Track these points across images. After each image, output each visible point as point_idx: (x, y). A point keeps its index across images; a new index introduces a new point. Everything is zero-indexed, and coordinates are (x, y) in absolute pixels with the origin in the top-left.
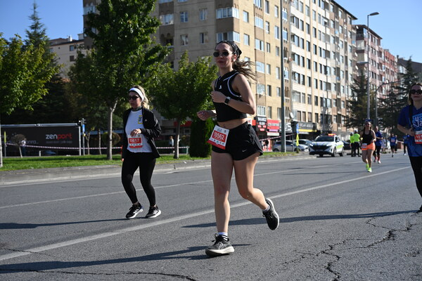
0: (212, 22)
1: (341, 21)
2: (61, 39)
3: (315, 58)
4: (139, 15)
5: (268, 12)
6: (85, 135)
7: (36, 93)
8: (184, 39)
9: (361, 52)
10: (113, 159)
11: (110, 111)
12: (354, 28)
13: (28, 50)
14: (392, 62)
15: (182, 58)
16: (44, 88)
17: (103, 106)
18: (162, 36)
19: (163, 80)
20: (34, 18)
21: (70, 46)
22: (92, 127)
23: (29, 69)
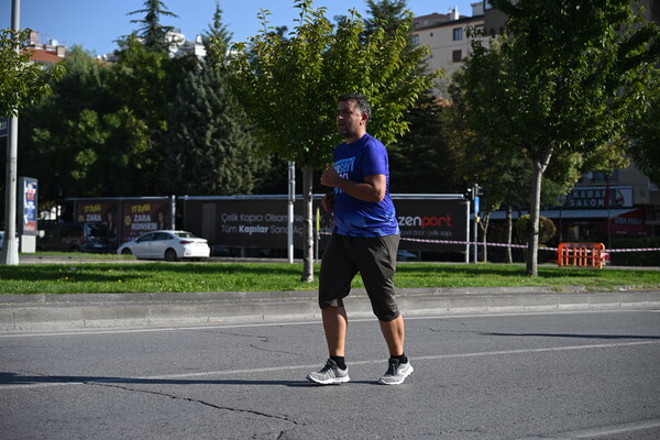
2: (435, 14)
6: (478, 219)
7: (386, 130)
10: (540, 274)
11: (538, 170)
13: (372, 40)
16: (401, 119)
17: (519, 158)
21: (454, 30)
22: (494, 202)
23: (372, 81)
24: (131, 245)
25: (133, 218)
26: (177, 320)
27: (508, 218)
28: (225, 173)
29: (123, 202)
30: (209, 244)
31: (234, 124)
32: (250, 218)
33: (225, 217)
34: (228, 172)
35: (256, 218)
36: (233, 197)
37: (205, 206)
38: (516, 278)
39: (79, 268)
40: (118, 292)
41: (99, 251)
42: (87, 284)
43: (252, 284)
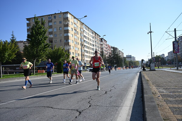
0: (63, 37)
1: (97, 37)
2: (21, 41)
3: (90, 46)
4: (42, 35)
5: (78, 34)
7: (12, 56)
8: (56, 41)
9: (102, 45)
10: (35, 74)
11: (34, 61)
12: (100, 39)
14: (110, 47)
15: (55, 47)
16: (14, 55)
18: (50, 41)
19: (49, 53)
20: (12, 35)
21: (24, 43)
23: (10, 50)
38: (32, 75)
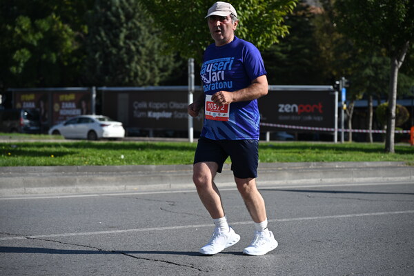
6: (345, 107)
7: (270, 32)
10: (396, 151)
11: (394, 66)
16: (282, 24)
17: (379, 55)
22: (358, 93)
24: (60, 127)
25: (61, 105)
26: (100, 188)
27: (369, 106)
28: (136, 68)
29: (53, 92)
30: (124, 126)
31: (143, 28)
32: (157, 106)
33: (136, 105)
34: (139, 68)
35: (162, 105)
36: (143, 88)
37: (120, 96)
38: (376, 155)
39: (18, 145)
40: (51, 165)
41: (34, 132)
42: (26, 158)
43: (160, 159)
